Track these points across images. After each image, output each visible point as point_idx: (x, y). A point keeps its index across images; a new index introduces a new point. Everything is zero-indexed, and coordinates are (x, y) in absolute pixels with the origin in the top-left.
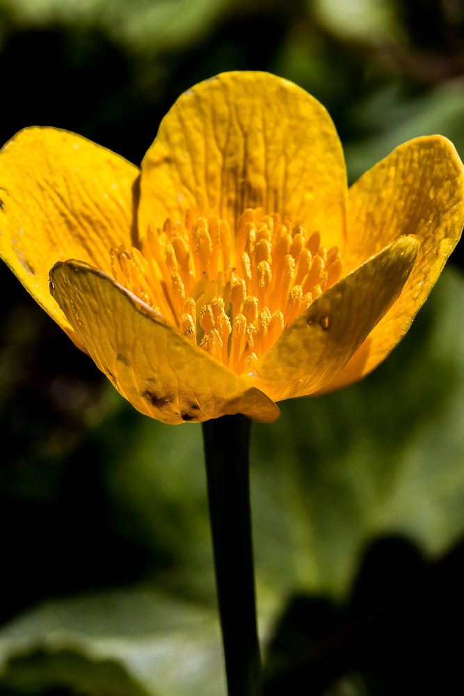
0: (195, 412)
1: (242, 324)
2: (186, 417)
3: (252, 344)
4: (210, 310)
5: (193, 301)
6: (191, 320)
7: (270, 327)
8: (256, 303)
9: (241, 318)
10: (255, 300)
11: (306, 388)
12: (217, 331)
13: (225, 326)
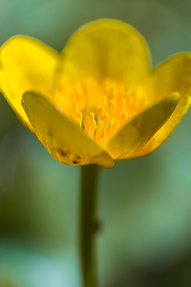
0: (79, 160)
1: (102, 125)
2: (75, 162)
3: (105, 134)
4: (88, 118)
5: (81, 114)
6: (80, 122)
7: (113, 127)
8: (108, 117)
9: (101, 122)
10: (108, 115)
11: (126, 154)
12: (91, 127)
13: (94, 125)
